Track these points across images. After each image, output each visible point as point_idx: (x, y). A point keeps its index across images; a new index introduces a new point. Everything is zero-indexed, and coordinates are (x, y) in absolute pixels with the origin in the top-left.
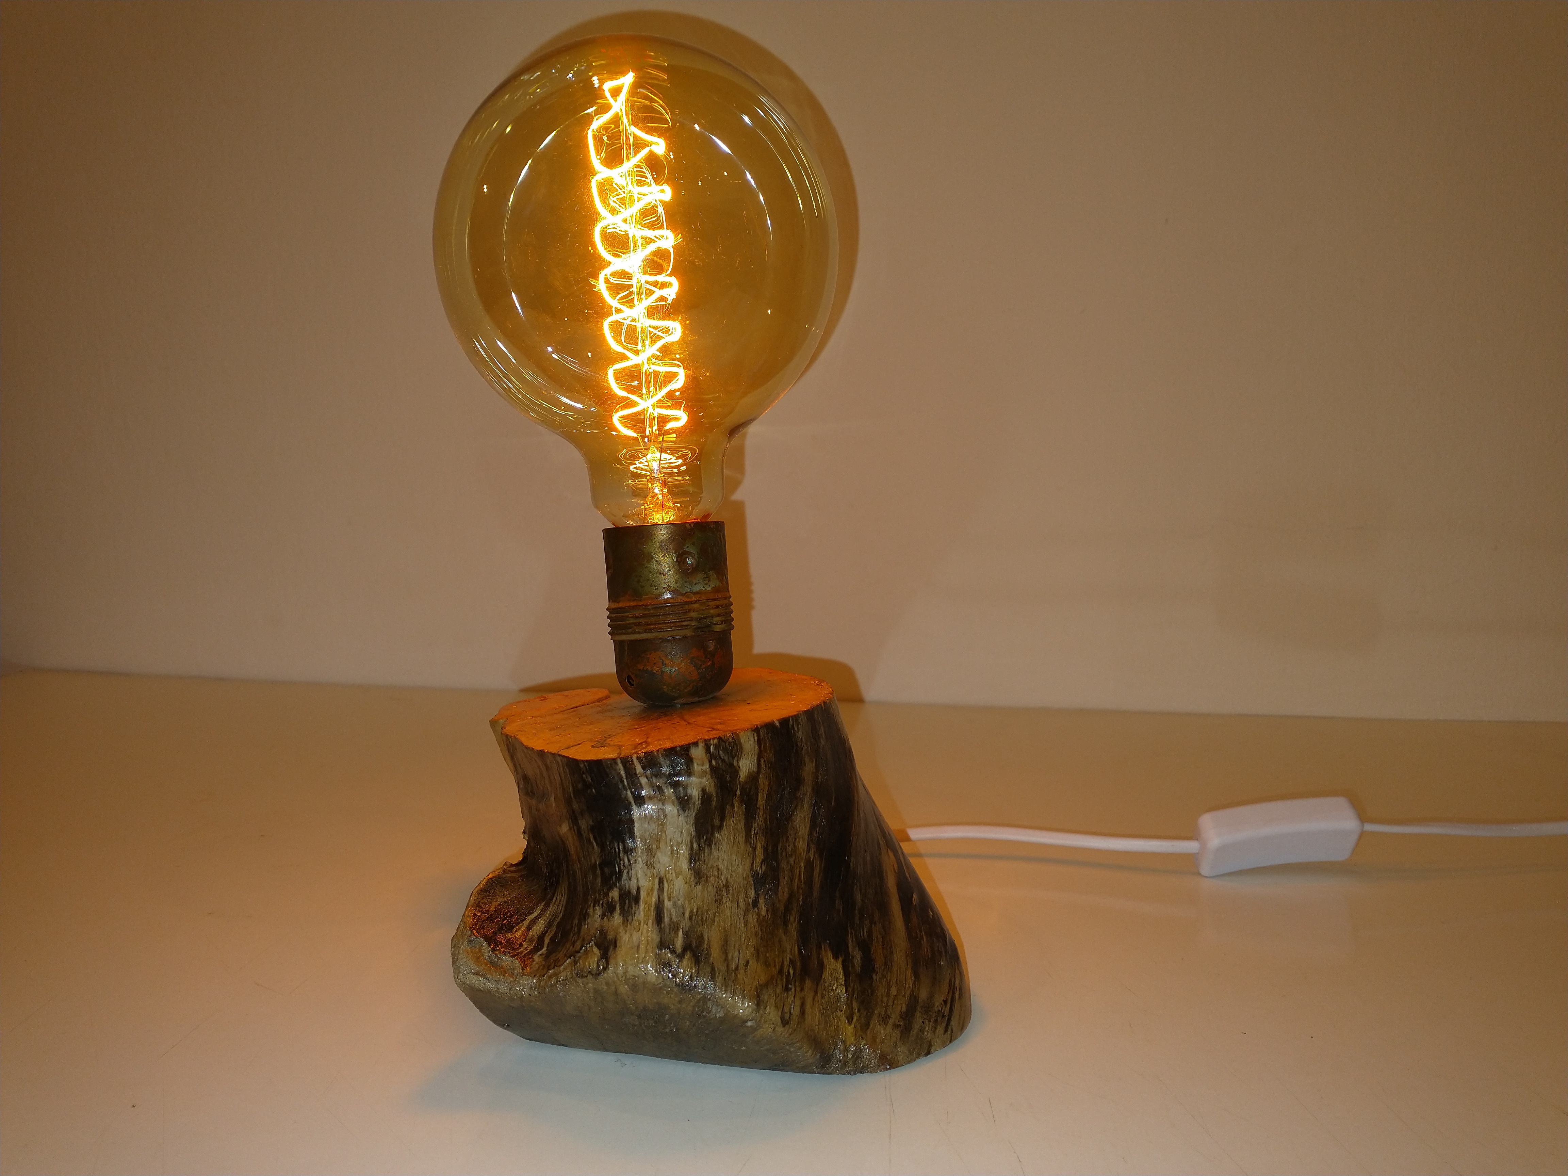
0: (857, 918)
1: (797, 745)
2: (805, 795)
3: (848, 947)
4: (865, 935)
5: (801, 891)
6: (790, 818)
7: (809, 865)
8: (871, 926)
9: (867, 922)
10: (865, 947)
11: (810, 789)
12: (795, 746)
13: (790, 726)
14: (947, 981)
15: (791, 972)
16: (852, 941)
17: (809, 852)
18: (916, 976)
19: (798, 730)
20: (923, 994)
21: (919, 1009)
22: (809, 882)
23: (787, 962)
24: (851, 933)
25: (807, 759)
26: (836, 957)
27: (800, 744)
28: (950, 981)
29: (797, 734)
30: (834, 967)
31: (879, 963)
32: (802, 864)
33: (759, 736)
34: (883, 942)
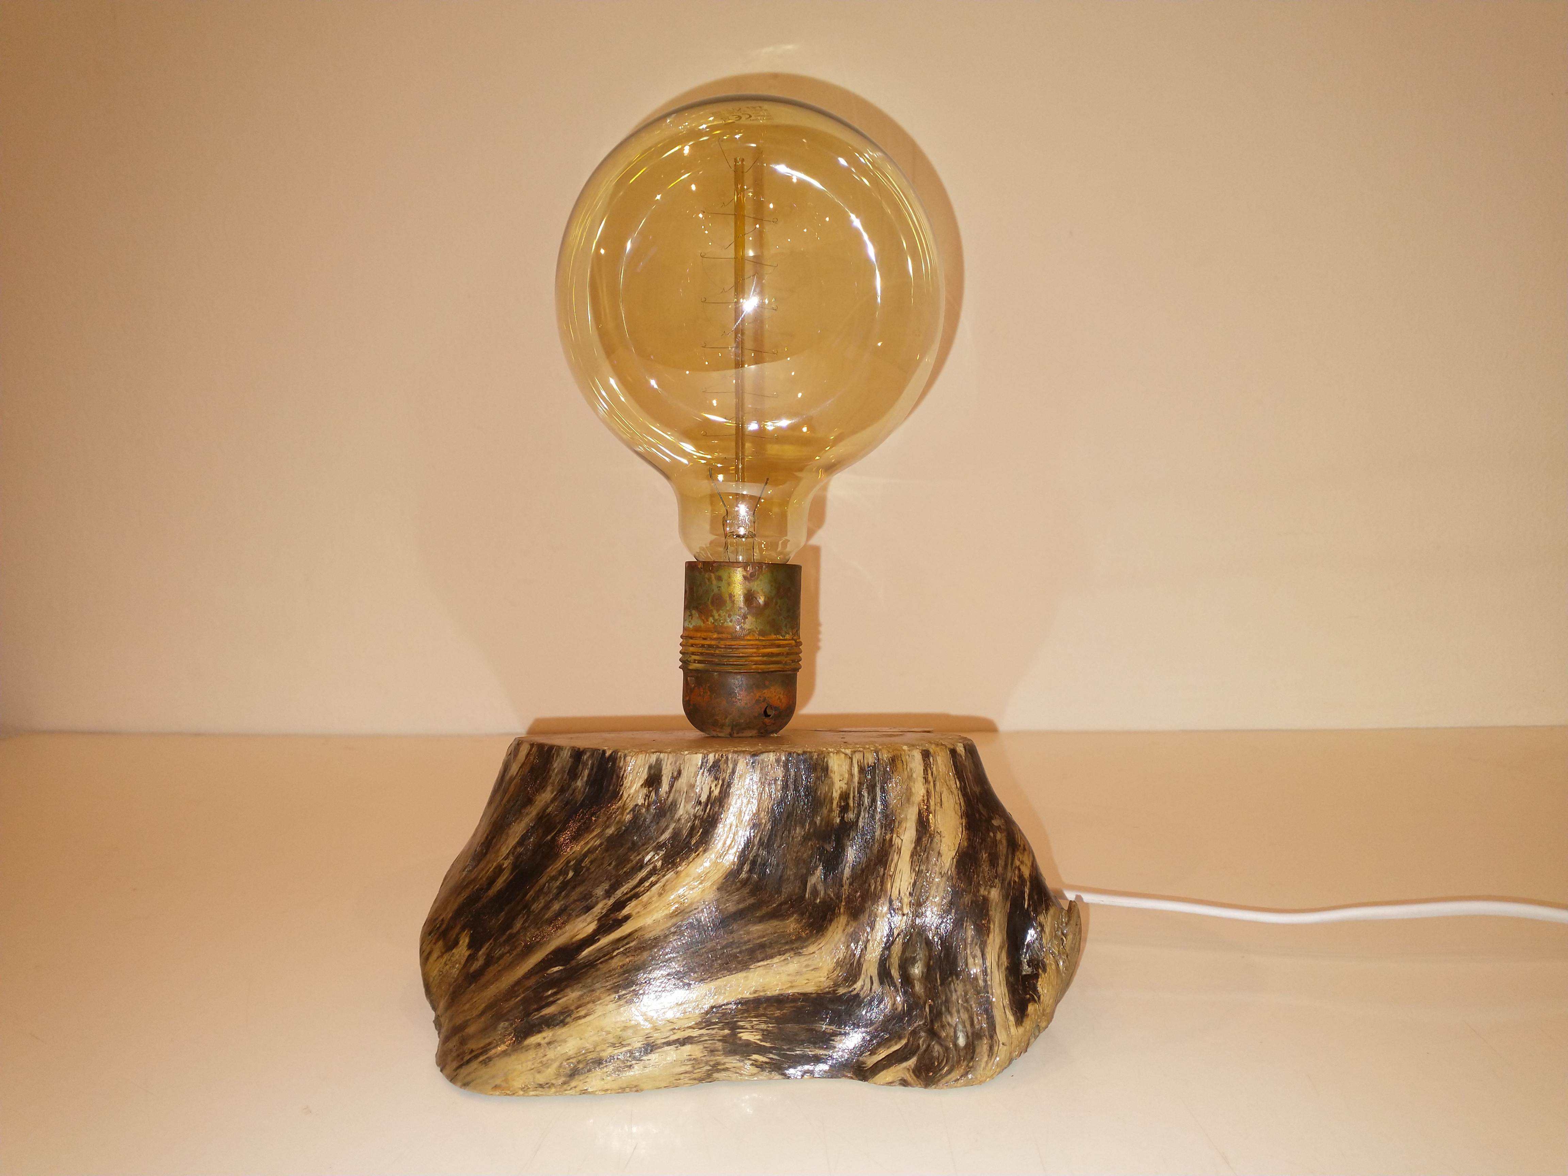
0: (504, 937)
1: (548, 772)
2: (528, 814)
3: (480, 950)
4: (498, 954)
5: (481, 881)
6: (509, 825)
7: (499, 870)
8: (506, 953)
9: (507, 948)
10: (490, 961)
11: (534, 813)
12: (547, 771)
13: (552, 754)
14: (487, 1041)
15: (438, 925)
16: (487, 949)
17: (505, 860)
18: (483, 1013)
19: (556, 760)
20: (472, 1029)
21: (461, 1035)
22: (491, 881)
23: (441, 918)
24: (491, 944)
25: (549, 788)
26: (469, 946)
27: (551, 772)
28: (490, 1044)
29: (553, 763)
30: (462, 951)
31: (483, 980)
32: (495, 864)
33: (530, 750)
34: (499, 971)
